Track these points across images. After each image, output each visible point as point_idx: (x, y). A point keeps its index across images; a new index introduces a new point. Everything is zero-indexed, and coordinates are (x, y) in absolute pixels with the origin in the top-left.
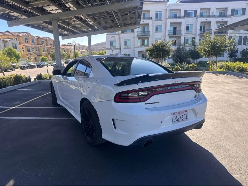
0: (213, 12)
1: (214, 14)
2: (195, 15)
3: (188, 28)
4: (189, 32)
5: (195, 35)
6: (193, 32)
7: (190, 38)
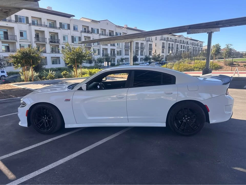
0: (45, 22)
1: (46, 24)
2: (27, 22)
3: (21, 34)
4: (24, 39)
5: (30, 42)
6: (28, 39)
7: (26, 44)
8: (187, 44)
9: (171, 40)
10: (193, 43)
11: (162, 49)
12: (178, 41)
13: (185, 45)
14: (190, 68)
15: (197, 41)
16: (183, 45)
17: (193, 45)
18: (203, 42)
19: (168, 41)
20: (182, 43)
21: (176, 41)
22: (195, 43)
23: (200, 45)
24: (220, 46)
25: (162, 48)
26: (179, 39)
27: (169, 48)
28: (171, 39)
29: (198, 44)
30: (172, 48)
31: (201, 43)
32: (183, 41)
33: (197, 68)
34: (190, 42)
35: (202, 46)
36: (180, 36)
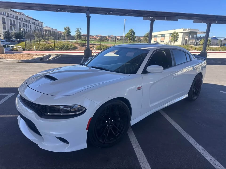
8: (29, 23)
9: (12, 16)
10: (34, 22)
11: (3, 25)
12: (19, 18)
13: (27, 24)
14: (51, 47)
15: (38, 21)
16: (25, 23)
17: (34, 25)
18: (43, 23)
19: (9, 17)
20: (24, 21)
21: (17, 18)
22: (36, 23)
23: (41, 26)
24: (70, 29)
25: (3, 23)
26: (20, 16)
27: (11, 24)
28: (11, 14)
29: (39, 24)
30: (15, 25)
31: (42, 24)
32: (25, 19)
33: (57, 47)
34: (31, 21)
35: (43, 27)
36: (21, 14)
